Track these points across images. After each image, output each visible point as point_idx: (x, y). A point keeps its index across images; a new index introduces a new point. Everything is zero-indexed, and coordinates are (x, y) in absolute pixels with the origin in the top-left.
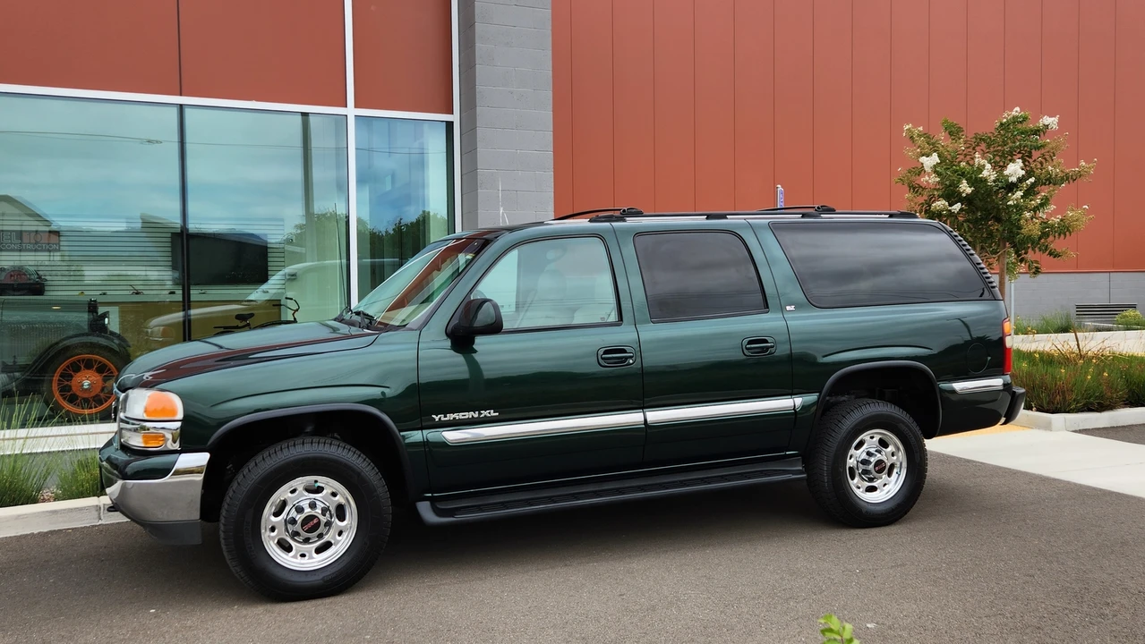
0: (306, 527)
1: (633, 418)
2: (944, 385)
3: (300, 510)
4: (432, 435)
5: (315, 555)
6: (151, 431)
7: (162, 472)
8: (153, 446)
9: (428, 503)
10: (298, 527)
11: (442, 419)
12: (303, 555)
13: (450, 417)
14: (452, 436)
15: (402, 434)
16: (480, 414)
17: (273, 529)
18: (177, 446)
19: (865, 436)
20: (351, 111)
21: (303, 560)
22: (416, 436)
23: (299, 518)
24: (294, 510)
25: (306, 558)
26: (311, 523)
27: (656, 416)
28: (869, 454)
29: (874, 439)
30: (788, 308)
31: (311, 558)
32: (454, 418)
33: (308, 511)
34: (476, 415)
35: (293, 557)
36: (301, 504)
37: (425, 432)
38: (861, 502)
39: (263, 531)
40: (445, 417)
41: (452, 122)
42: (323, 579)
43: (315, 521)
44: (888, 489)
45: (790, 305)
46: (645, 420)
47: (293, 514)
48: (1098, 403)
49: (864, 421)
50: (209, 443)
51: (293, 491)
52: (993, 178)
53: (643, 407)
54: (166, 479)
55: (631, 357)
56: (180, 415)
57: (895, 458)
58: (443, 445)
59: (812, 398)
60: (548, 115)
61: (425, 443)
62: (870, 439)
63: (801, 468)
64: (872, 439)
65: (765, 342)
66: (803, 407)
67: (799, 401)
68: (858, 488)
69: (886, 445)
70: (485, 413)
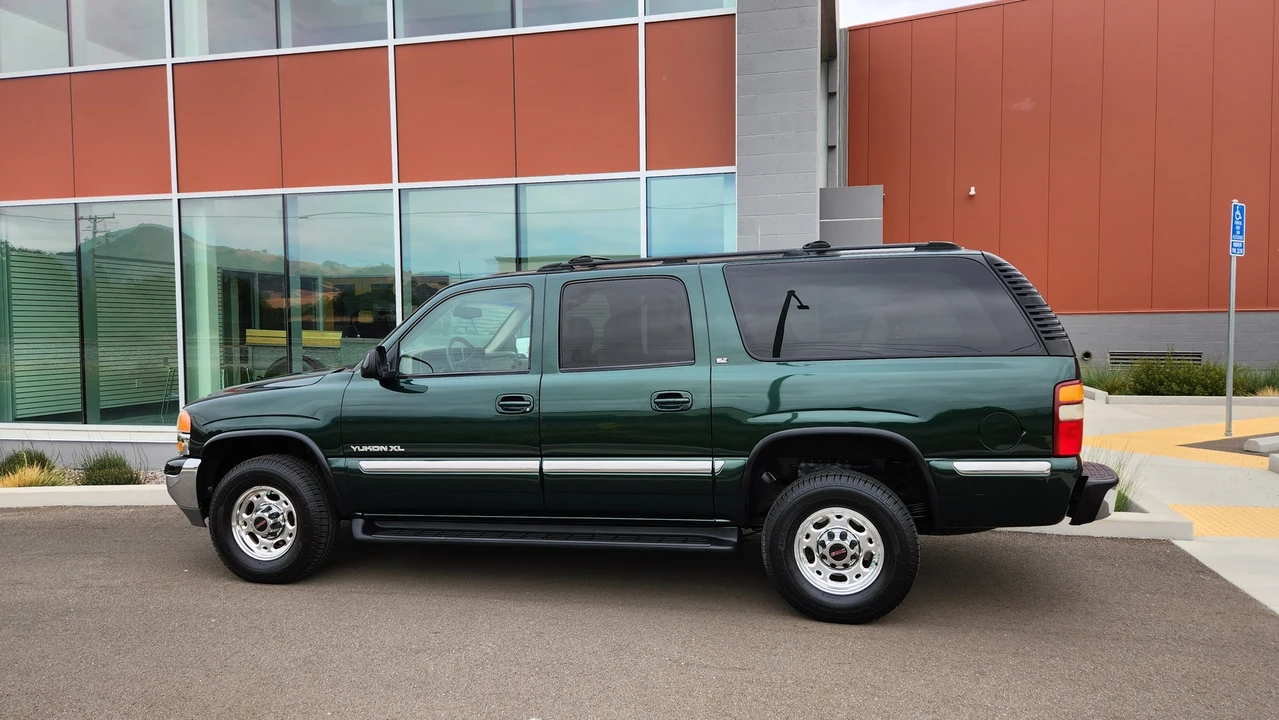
0: (258, 526)
1: (529, 465)
4: (351, 462)
5: (273, 549)
7: (177, 470)
9: (361, 521)
11: (359, 450)
12: (265, 548)
13: (365, 449)
14: (367, 465)
15: (329, 459)
16: (389, 448)
17: (246, 523)
18: (187, 452)
19: (827, 514)
21: (262, 552)
22: (340, 462)
26: (261, 523)
27: (552, 465)
28: (832, 536)
29: (842, 519)
30: (719, 360)
31: (270, 551)
32: (369, 450)
33: (259, 513)
34: (386, 449)
35: (258, 548)
36: (263, 507)
37: (346, 459)
39: (234, 523)
40: (361, 448)
42: (270, 569)
43: (264, 522)
44: (860, 580)
45: (722, 357)
46: (541, 468)
50: (202, 452)
51: (258, 496)
53: (542, 455)
54: (179, 476)
55: (528, 406)
56: (189, 429)
57: (873, 545)
58: (358, 471)
59: (736, 462)
61: (345, 469)
62: (836, 518)
63: (735, 540)
64: (839, 518)
65: (680, 396)
66: (724, 471)
67: (719, 464)
68: (819, 573)
69: (860, 529)
70: (393, 448)
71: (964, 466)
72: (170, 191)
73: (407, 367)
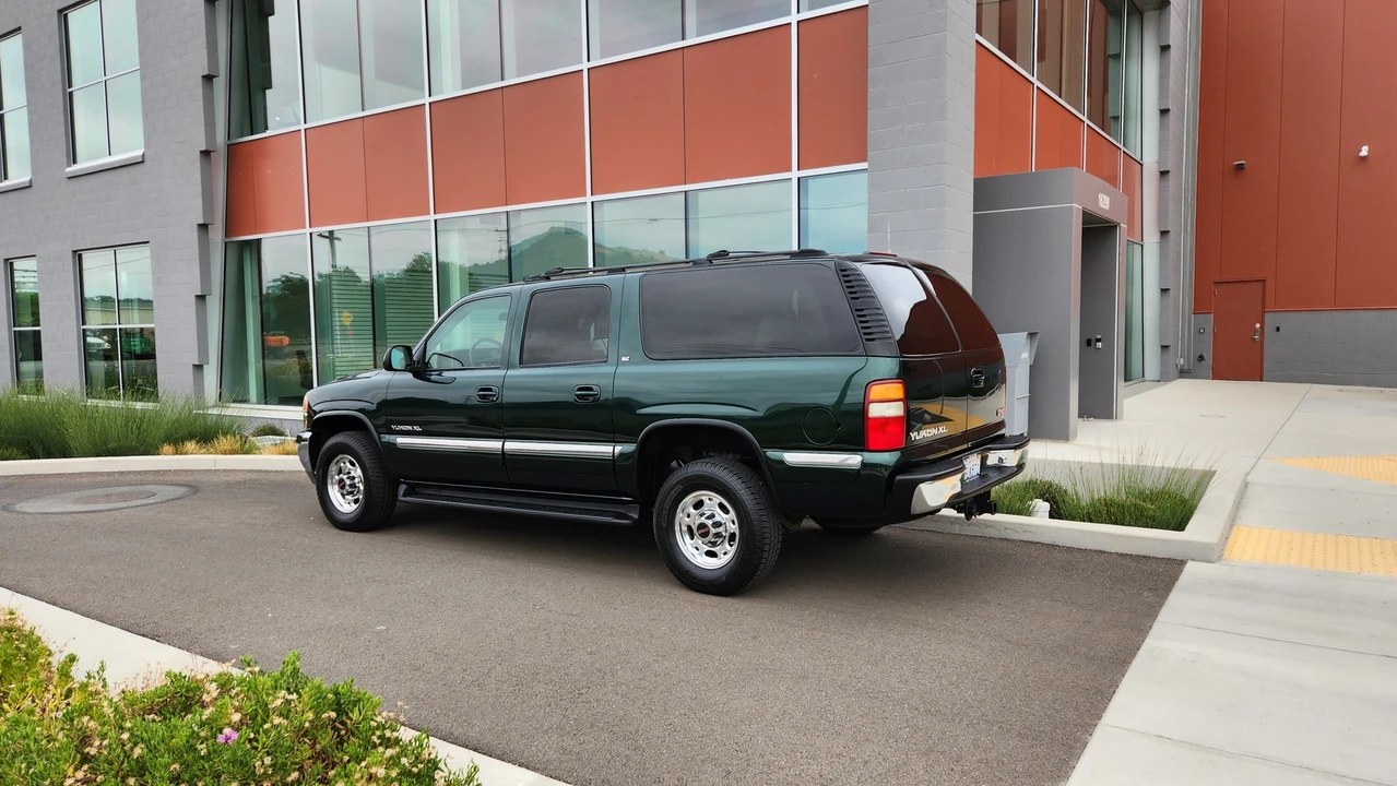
0: (341, 486)
1: (494, 445)
2: (772, 454)
4: (392, 438)
5: (352, 504)
9: (405, 486)
11: (397, 428)
12: (348, 503)
13: (399, 428)
14: (401, 440)
15: (381, 435)
16: (413, 428)
19: (698, 497)
22: (387, 438)
23: (338, 479)
27: (512, 446)
30: (624, 359)
31: (350, 506)
32: (401, 428)
34: (411, 428)
35: (345, 503)
36: (346, 471)
37: (389, 436)
39: (329, 481)
43: (343, 483)
44: (727, 557)
45: (626, 356)
46: (503, 448)
51: (344, 462)
53: (501, 436)
55: (495, 396)
57: (735, 526)
58: (396, 446)
59: (629, 447)
61: (389, 443)
62: (708, 501)
63: (636, 516)
64: (712, 501)
65: (591, 389)
66: (621, 454)
67: (618, 449)
68: (697, 549)
69: (726, 511)
70: (415, 428)
71: (794, 458)
72: (429, 214)
73: (434, 363)
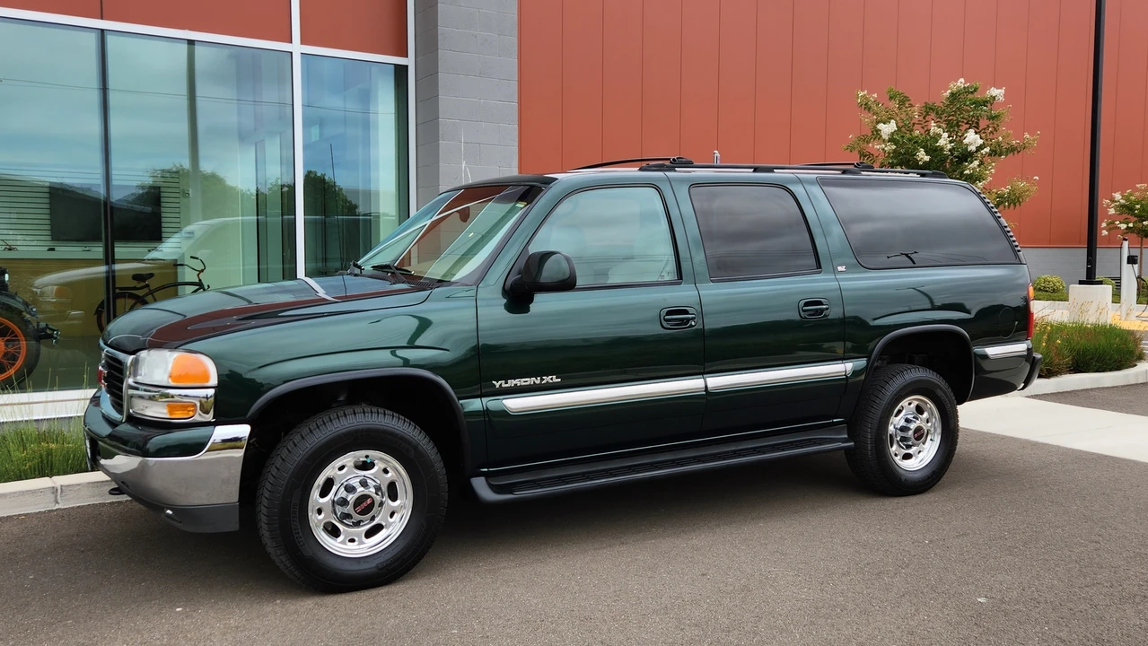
0: (359, 509)
1: (695, 384)
2: (978, 350)
3: (350, 489)
4: (491, 403)
5: (365, 540)
6: (176, 399)
7: (194, 448)
8: (180, 416)
9: (483, 479)
10: (349, 509)
11: (504, 385)
12: (352, 541)
13: (512, 383)
15: (461, 402)
16: (542, 380)
17: (320, 511)
18: (209, 417)
19: (904, 403)
20: (297, 47)
21: (352, 546)
22: (475, 404)
23: (351, 498)
24: (342, 489)
25: (356, 543)
26: (365, 504)
27: (717, 382)
28: (907, 421)
29: (912, 406)
30: (840, 268)
31: (361, 543)
32: (516, 385)
33: (360, 490)
34: (538, 382)
35: (342, 543)
36: (351, 482)
37: (485, 400)
38: (900, 470)
39: (310, 514)
40: (506, 383)
41: (407, 66)
42: (377, 566)
43: (369, 501)
44: (922, 457)
45: (842, 265)
46: (706, 387)
47: (342, 493)
48: (1047, 370)
49: (905, 387)
50: (249, 414)
51: (341, 468)
52: (949, 146)
53: (703, 372)
54: (201, 456)
55: (693, 319)
56: (214, 381)
57: (930, 424)
58: (504, 413)
59: (862, 363)
60: (512, 63)
61: (485, 412)
62: (908, 405)
63: (846, 436)
64: (911, 404)
65: (820, 303)
66: (852, 373)
67: (849, 366)
68: (897, 455)
69: (921, 412)
70: (547, 379)
71: (992, 351)
